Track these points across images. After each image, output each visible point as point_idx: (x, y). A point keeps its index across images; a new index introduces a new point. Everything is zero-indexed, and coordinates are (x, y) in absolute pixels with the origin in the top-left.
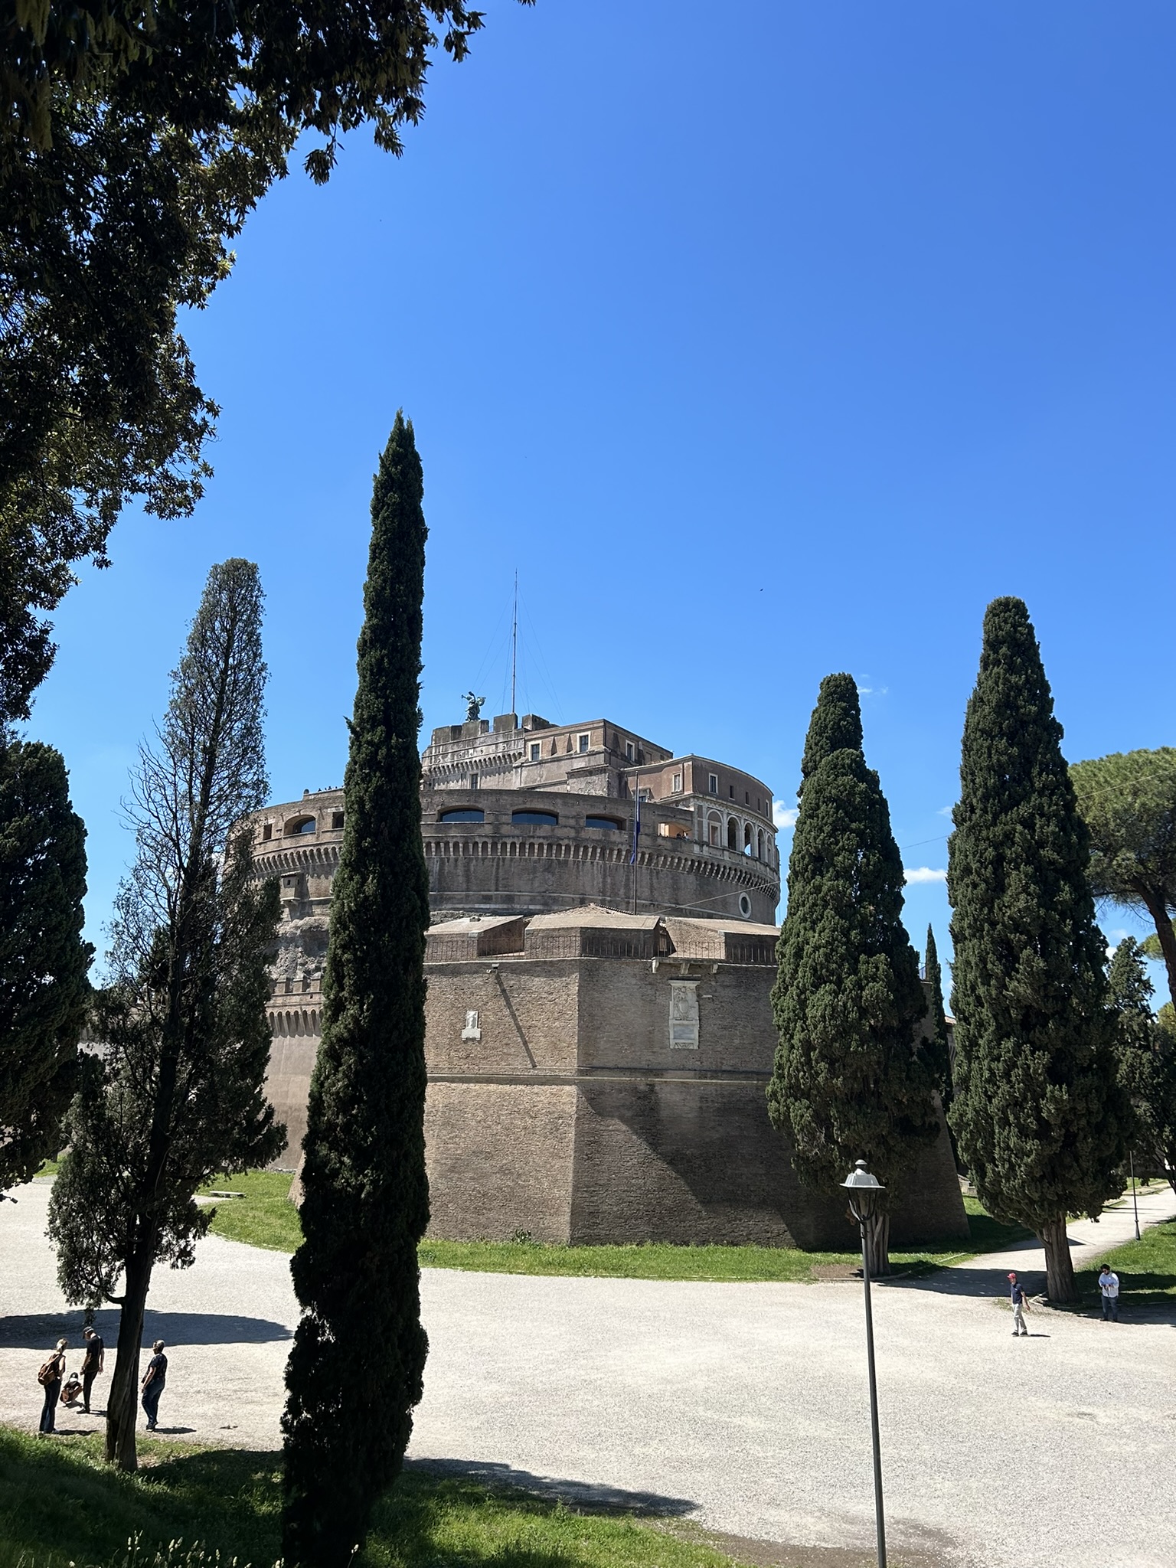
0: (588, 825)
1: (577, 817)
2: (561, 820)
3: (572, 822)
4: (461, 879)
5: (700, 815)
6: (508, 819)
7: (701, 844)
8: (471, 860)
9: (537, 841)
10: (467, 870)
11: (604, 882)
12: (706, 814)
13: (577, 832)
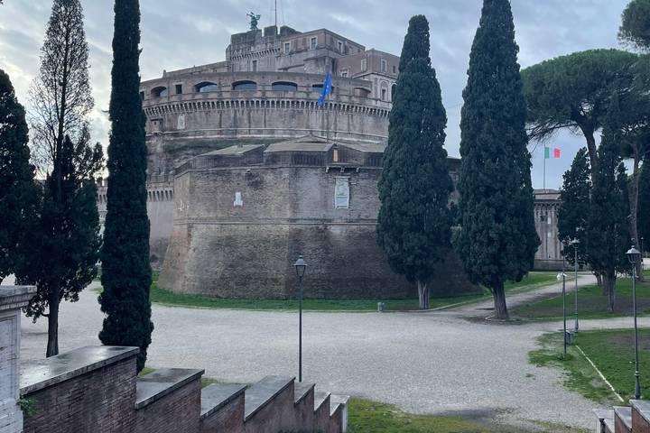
0: (314, 91)
1: (308, 86)
2: (299, 89)
3: (305, 89)
4: (246, 121)
5: (376, 83)
6: (269, 88)
7: (376, 100)
8: (251, 111)
9: (286, 100)
10: (249, 117)
11: (323, 122)
12: (379, 83)
13: (308, 95)
